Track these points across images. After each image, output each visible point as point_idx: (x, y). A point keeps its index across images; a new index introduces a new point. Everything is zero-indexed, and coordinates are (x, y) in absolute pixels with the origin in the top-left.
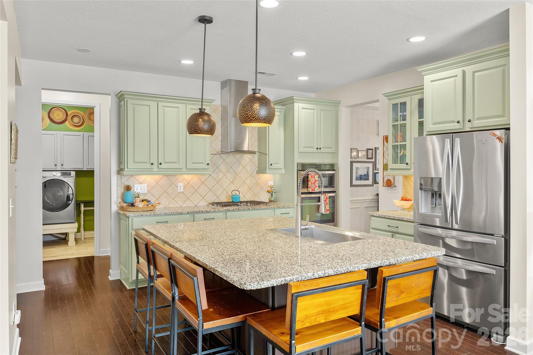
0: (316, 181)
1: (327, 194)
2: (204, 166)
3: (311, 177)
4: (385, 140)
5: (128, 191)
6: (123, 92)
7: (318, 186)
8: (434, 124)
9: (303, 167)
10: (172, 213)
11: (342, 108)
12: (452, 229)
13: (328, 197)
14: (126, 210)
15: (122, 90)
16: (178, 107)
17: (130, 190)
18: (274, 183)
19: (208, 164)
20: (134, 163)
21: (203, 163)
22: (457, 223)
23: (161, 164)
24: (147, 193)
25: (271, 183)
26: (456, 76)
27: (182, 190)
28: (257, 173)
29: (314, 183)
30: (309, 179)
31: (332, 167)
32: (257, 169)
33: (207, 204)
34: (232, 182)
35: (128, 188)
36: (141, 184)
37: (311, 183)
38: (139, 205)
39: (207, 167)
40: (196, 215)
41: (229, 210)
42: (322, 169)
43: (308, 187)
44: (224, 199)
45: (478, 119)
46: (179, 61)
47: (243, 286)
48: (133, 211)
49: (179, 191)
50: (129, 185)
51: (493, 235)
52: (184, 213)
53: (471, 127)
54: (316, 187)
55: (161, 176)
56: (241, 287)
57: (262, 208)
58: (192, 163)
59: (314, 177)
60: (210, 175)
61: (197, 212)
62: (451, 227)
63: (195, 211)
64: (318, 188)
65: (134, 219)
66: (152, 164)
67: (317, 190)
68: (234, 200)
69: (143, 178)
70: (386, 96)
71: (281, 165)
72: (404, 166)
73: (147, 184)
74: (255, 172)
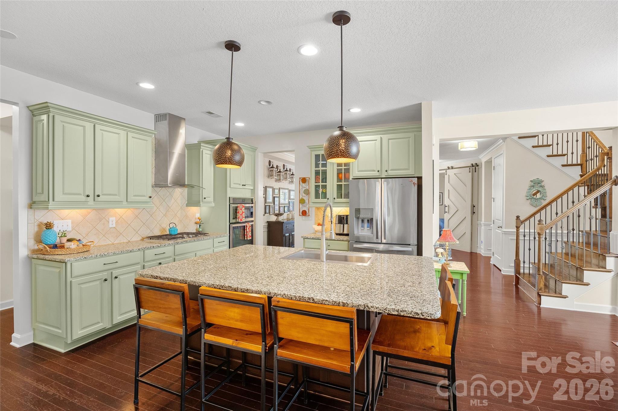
0: (243, 212)
1: (249, 223)
2: (146, 199)
3: (240, 209)
4: (301, 181)
5: (48, 229)
6: (49, 105)
7: (244, 216)
8: (359, 171)
9: (235, 201)
10: (121, 252)
11: (259, 153)
12: (381, 243)
13: (250, 225)
14: (50, 254)
15: (48, 102)
16: (118, 134)
17: (51, 229)
18: (200, 215)
19: (150, 197)
20: (63, 194)
21: (145, 196)
22: (385, 239)
23: (98, 196)
24: (71, 230)
25: (198, 215)
26: (376, 140)
27: (114, 226)
28: (186, 206)
29: (242, 214)
30: (238, 211)
31: (252, 201)
32: (186, 202)
33: (140, 238)
34: (165, 215)
35: (49, 226)
36: (63, 220)
37: (240, 215)
38: (71, 247)
39: (149, 200)
40: (146, 251)
41: (178, 243)
42: (246, 202)
43: (237, 218)
44: (158, 233)
45: (392, 170)
46: (137, 84)
47: (435, 316)
48: (64, 254)
49: (111, 226)
50: (49, 222)
51: (410, 245)
52: (135, 250)
53: (387, 175)
54: (243, 217)
55: (89, 210)
56: (432, 317)
57: (205, 238)
58: (134, 196)
59: (242, 210)
60: (144, 208)
61: (148, 247)
62: (380, 242)
63: (146, 247)
64: (244, 218)
65: (74, 264)
66: (88, 196)
67: (244, 220)
68: (173, 233)
69: (66, 212)
70: (309, 148)
71: (211, 199)
72: (325, 200)
73: (71, 220)
74: (185, 205)
